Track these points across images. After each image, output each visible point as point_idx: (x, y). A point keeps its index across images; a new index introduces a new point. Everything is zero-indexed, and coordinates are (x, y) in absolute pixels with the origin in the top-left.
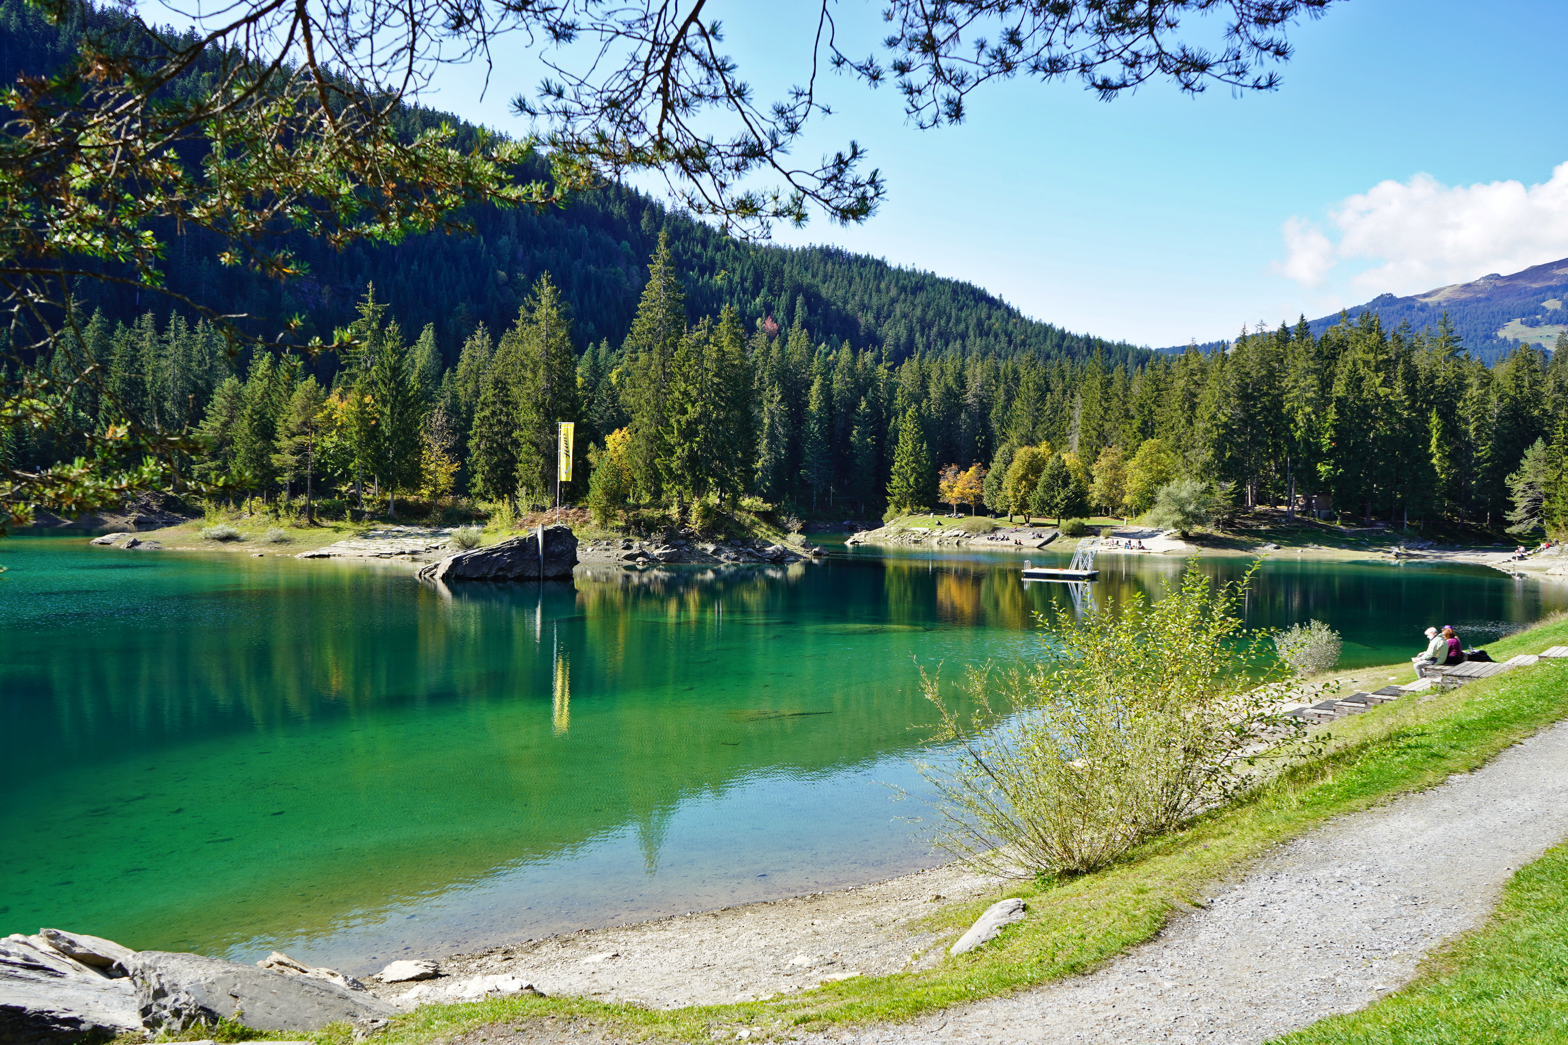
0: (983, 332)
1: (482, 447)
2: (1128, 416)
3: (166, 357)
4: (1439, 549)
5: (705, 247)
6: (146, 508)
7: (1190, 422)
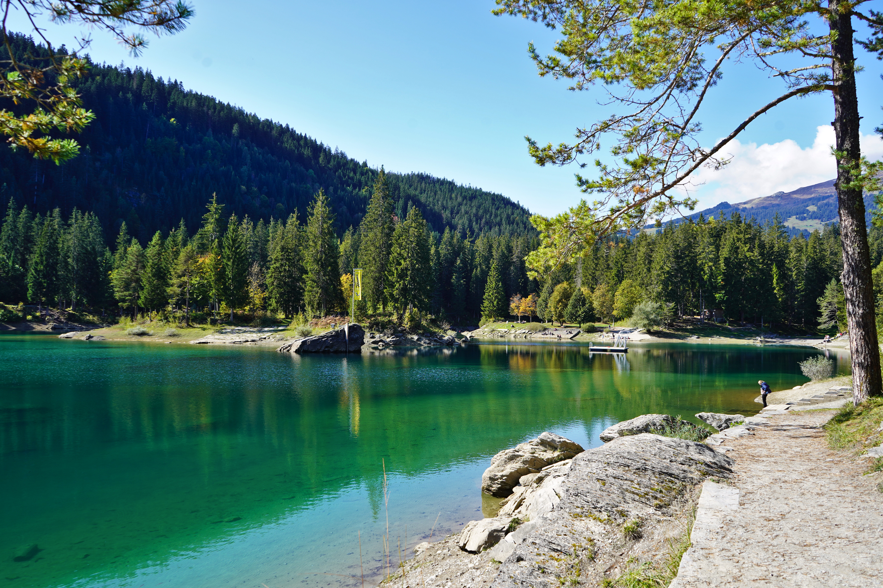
0: (510, 222)
1: (275, 284)
2: (608, 267)
3: (69, 233)
4: (781, 338)
5: (355, 173)
6: (57, 320)
7: (649, 270)
